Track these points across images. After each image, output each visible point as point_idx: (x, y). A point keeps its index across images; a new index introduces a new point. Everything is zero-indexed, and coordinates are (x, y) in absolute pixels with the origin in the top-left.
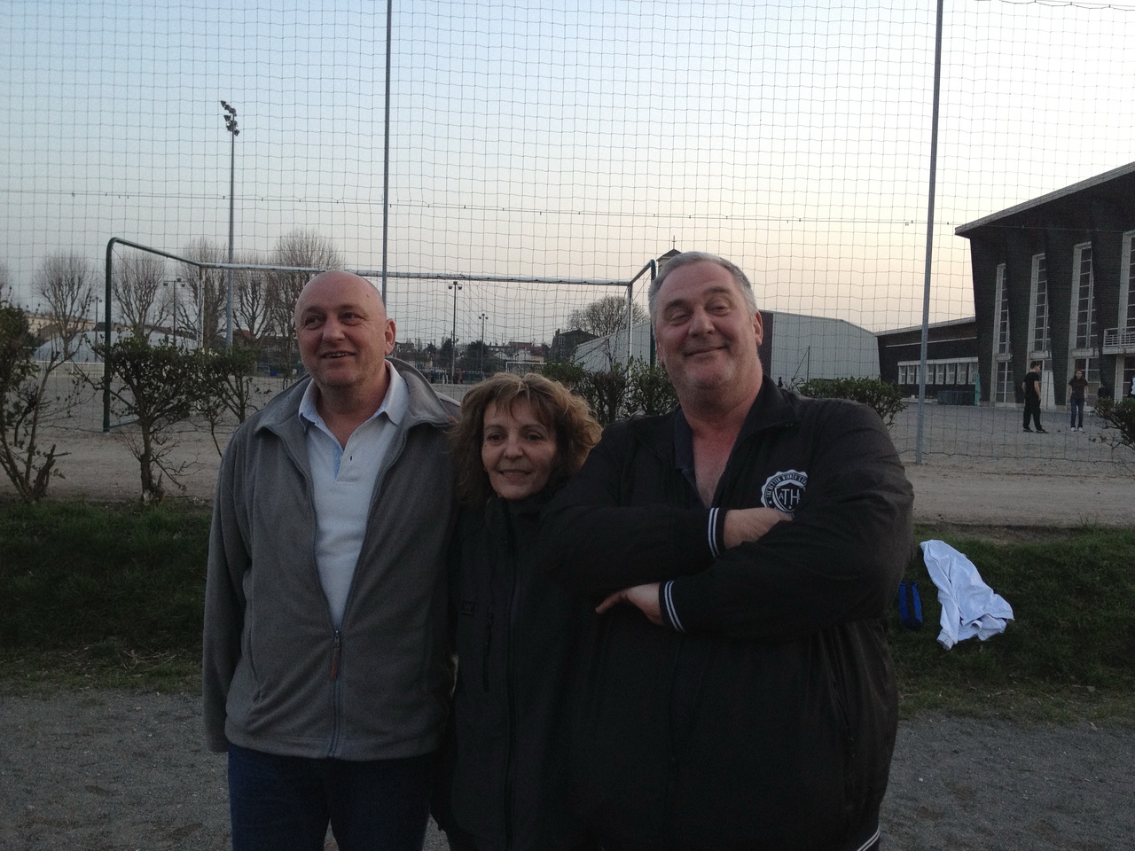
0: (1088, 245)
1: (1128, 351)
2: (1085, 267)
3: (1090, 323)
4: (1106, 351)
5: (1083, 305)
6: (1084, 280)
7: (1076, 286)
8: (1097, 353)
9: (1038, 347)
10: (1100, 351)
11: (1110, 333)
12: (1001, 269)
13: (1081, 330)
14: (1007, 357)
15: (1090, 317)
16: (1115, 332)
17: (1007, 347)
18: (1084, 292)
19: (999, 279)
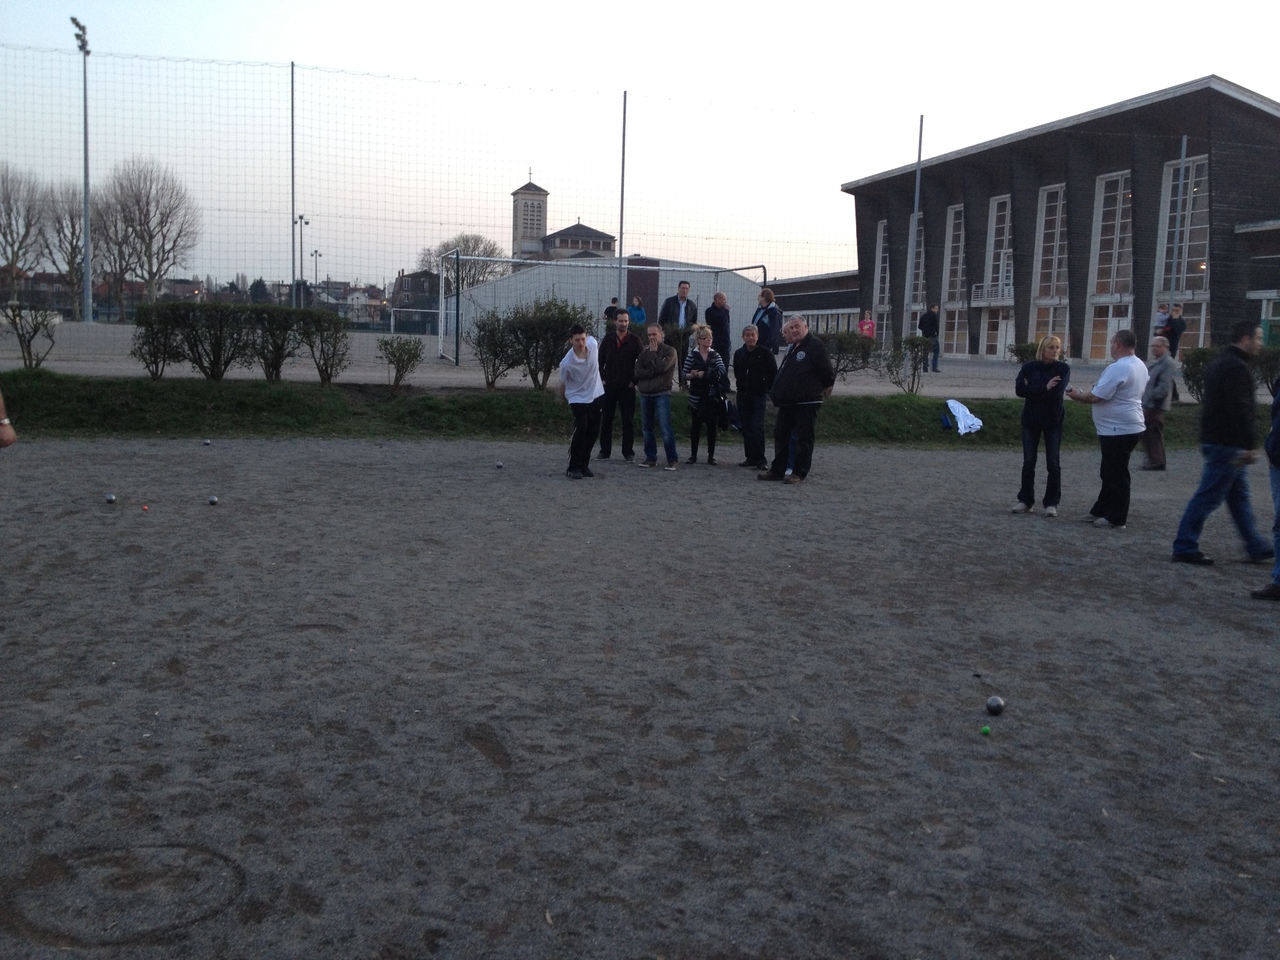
0: (960, 207)
1: (993, 304)
2: (957, 227)
3: (960, 278)
4: (974, 304)
5: (954, 262)
6: (956, 239)
7: (949, 244)
8: (966, 306)
9: (915, 299)
10: (969, 304)
11: (977, 288)
12: (882, 225)
13: (952, 285)
14: (886, 308)
15: (960, 273)
16: (982, 287)
17: (886, 300)
18: (955, 250)
19: (880, 235)
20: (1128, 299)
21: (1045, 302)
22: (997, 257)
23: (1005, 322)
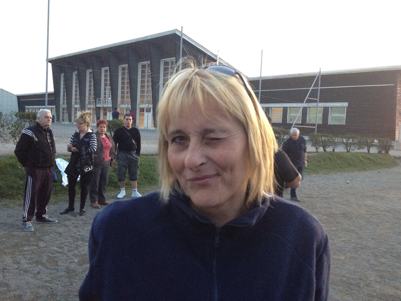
0: (91, 70)
1: (104, 106)
2: (90, 78)
3: (92, 96)
4: (98, 106)
5: (89, 90)
6: (90, 82)
7: (87, 84)
8: (95, 106)
9: (76, 103)
10: (96, 106)
11: (99, 100)
12: (62, 75)
13: (90, 99)
14: (65, 106)
15: (92, 94)
17: (65, 103)
18: (90, 86)
19: (62, 79)
20: (151, 106)
21: (123, 106)
22: (105, 89)
23: (109, 113)
